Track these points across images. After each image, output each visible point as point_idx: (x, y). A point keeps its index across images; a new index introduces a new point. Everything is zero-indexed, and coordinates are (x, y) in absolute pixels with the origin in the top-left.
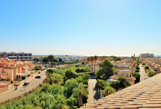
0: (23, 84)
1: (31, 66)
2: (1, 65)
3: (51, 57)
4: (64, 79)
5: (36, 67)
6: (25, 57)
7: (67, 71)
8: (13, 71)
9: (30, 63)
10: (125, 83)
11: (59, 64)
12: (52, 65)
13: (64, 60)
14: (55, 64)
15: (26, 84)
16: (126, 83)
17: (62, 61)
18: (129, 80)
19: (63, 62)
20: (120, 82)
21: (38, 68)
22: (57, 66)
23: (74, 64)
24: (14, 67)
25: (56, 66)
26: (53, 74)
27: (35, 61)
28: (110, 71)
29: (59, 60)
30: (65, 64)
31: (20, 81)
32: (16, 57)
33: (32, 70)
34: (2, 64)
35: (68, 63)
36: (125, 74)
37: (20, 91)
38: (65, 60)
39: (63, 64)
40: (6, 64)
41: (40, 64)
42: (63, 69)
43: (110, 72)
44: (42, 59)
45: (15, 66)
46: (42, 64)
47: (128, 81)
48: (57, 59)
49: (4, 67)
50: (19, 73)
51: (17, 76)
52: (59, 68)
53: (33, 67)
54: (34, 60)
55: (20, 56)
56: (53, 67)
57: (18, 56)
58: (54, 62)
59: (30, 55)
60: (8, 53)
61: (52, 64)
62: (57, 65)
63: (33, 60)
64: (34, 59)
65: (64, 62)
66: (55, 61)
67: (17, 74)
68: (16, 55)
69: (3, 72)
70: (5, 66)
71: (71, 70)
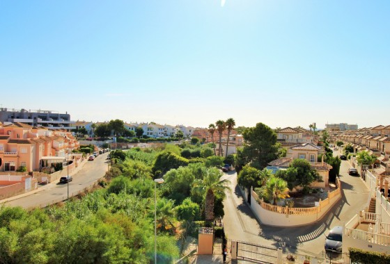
0: (58, 181)
1: (70, 143)
2: (3, 134)
3: (117, 126)
4: (154, 174)
5: (81, 147)
6: (52, 121)
7: (160, 156)
8: (32, 148)
9: (68, 135)
10: (310, 174)
11: (135, 142)
12: (121, 144)
13: (148, 134)
14: (126, 142)
15: (64, 181)
16: (312, 173)
17: (144, 134)
18: (318, 168)
19: (145, 137)
20: (298, 171)
21: (88, 148)
22: (132, 146)
23: (172, 141)
24: (35, 139)
25: (130, 146)
26: (125, 162)
27: (78, 133)
28: (269, 149)
29: (135, 133)
30: (152, 141)
31: (50, 173)
32: (31, 121)
33: (74, 151)
34: (6, 132)
35: (159, 140)
36: (307, 155)
37: (54, 194)
38: (150, 132)
39: (147, 142)
40: (14, 132)
41: (91, 140)
42: (147, 151)
43: (270, 152)
44: (95, 129)
45: (36, 137)
46: (95, 140)
47: (315, 171)
48: (131, 130)
49: (9, 139)
50: (45, 155)
51: (42, 162)
52: (138, 150)
53: (76, 146)
54: (75, 131)
55: (40, 120)
56: (123, 147)
57: (35, 118)
58: (123, 136)
59: (66, 117)
60: (11, 111)
61: (119, 140)
62: (132, 142)
63: (72, 130)
64: (75, 128)
65: (149, 137)
66: (128, 134)
67: (42, 157)
68: (30, 116)
69: (8, 150)
70: (11, 136)
71: (169, 153)
